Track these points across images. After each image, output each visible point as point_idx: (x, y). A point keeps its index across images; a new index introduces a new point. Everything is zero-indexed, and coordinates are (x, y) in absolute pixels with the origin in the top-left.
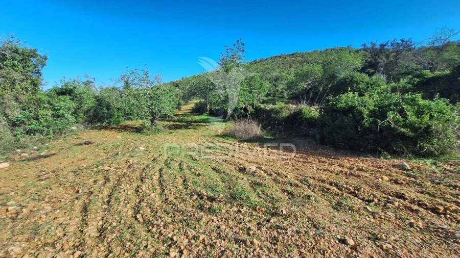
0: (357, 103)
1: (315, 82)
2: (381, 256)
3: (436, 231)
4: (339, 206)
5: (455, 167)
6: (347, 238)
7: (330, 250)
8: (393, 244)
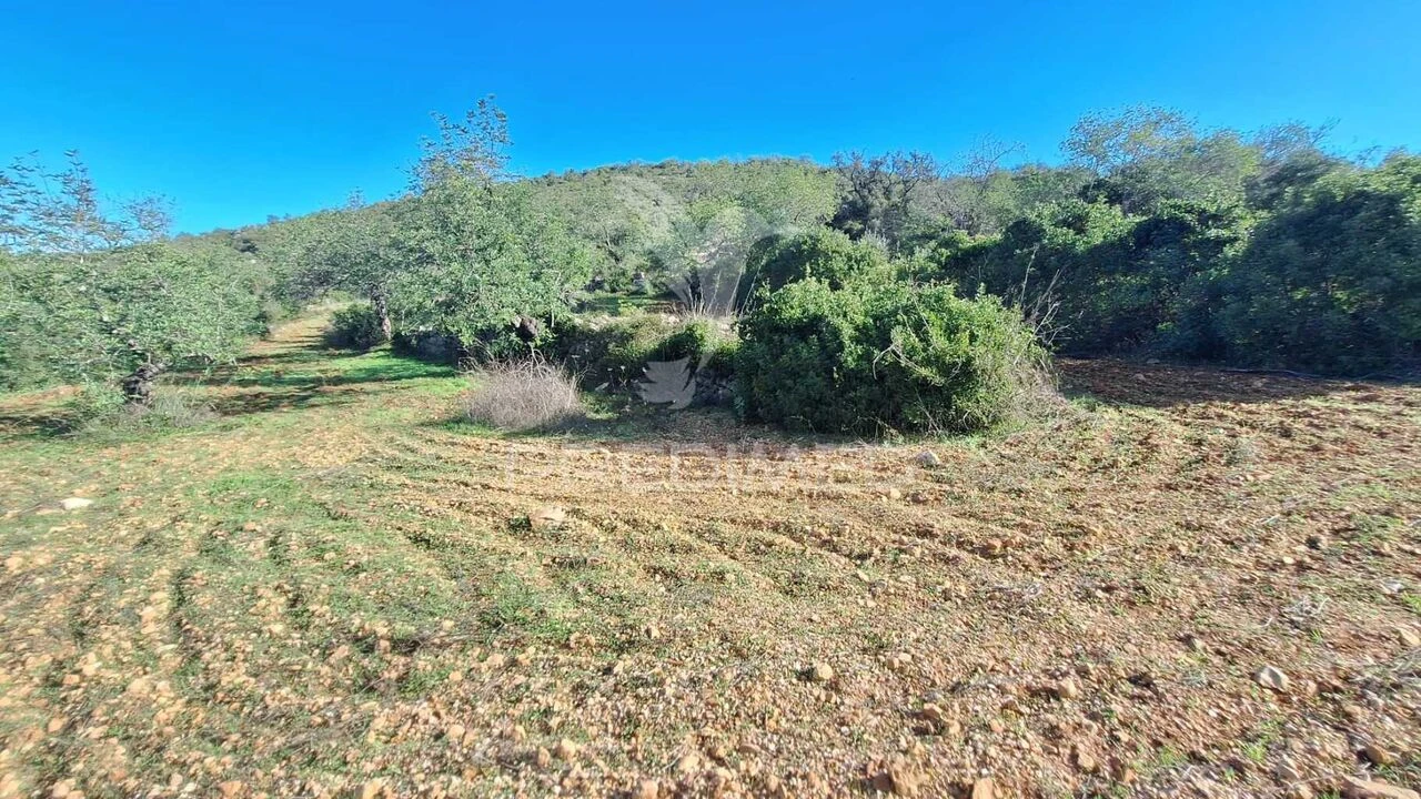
0: (826, 307)
1: (726, 249)
2: (890, 687)
3: (990, 598)
4: (796, 583)
5: (1017, 449)
6: (816, 664)
7: (779, 706)
8: (913, 651)
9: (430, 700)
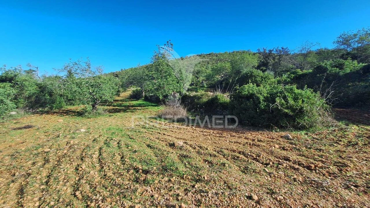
0: (255, 91)
1: (226, 75)
2: (276, 206)
3: (311, 183)
4: (246, 170)
5: (319, 136)
6: (252, 195)
7: (241, 205)
8: (284, 196)
9: (150, 187)
